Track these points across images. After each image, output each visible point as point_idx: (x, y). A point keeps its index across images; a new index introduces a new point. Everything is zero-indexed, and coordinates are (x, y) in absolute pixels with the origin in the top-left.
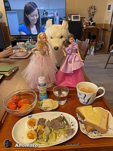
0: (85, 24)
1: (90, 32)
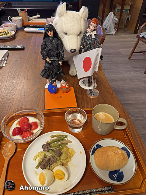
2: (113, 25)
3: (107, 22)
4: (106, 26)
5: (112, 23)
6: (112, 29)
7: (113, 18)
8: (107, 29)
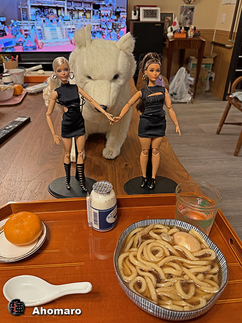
0: (172, 30)
1: (182, 48)
2: (187, 88)
3: (176, 83)
4: (175, 89)
5: (184, 84)
6: (186, 94)
7: (186, 77)
8: (176, 94)
